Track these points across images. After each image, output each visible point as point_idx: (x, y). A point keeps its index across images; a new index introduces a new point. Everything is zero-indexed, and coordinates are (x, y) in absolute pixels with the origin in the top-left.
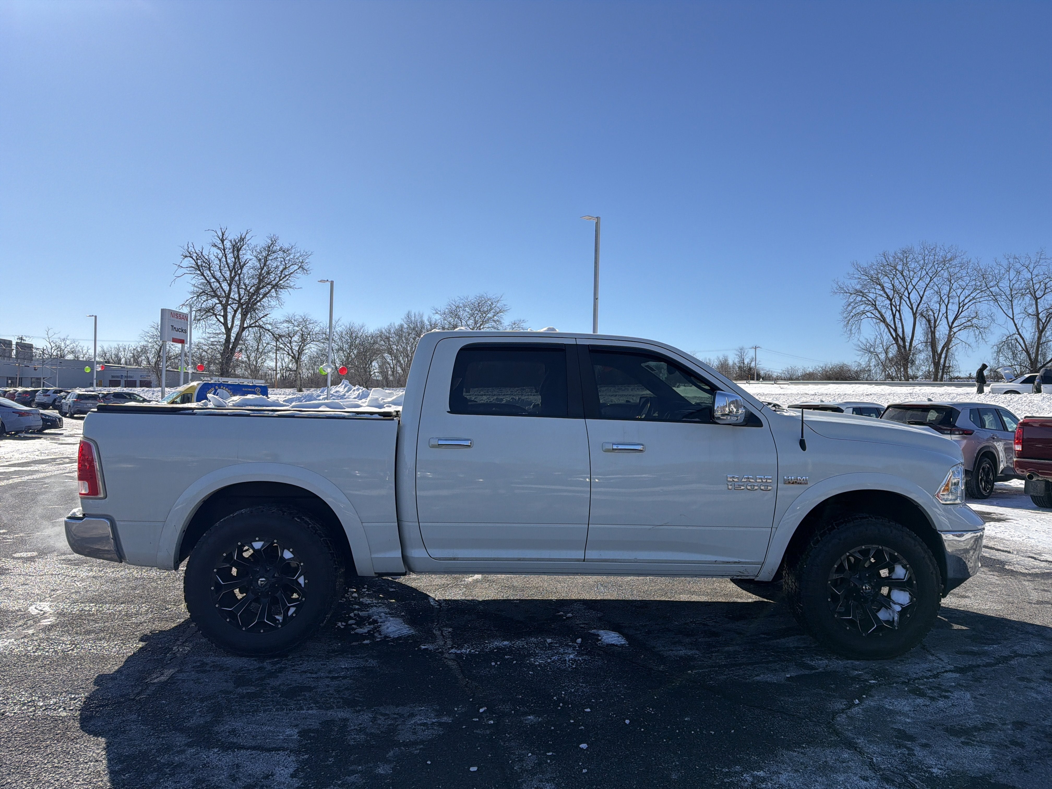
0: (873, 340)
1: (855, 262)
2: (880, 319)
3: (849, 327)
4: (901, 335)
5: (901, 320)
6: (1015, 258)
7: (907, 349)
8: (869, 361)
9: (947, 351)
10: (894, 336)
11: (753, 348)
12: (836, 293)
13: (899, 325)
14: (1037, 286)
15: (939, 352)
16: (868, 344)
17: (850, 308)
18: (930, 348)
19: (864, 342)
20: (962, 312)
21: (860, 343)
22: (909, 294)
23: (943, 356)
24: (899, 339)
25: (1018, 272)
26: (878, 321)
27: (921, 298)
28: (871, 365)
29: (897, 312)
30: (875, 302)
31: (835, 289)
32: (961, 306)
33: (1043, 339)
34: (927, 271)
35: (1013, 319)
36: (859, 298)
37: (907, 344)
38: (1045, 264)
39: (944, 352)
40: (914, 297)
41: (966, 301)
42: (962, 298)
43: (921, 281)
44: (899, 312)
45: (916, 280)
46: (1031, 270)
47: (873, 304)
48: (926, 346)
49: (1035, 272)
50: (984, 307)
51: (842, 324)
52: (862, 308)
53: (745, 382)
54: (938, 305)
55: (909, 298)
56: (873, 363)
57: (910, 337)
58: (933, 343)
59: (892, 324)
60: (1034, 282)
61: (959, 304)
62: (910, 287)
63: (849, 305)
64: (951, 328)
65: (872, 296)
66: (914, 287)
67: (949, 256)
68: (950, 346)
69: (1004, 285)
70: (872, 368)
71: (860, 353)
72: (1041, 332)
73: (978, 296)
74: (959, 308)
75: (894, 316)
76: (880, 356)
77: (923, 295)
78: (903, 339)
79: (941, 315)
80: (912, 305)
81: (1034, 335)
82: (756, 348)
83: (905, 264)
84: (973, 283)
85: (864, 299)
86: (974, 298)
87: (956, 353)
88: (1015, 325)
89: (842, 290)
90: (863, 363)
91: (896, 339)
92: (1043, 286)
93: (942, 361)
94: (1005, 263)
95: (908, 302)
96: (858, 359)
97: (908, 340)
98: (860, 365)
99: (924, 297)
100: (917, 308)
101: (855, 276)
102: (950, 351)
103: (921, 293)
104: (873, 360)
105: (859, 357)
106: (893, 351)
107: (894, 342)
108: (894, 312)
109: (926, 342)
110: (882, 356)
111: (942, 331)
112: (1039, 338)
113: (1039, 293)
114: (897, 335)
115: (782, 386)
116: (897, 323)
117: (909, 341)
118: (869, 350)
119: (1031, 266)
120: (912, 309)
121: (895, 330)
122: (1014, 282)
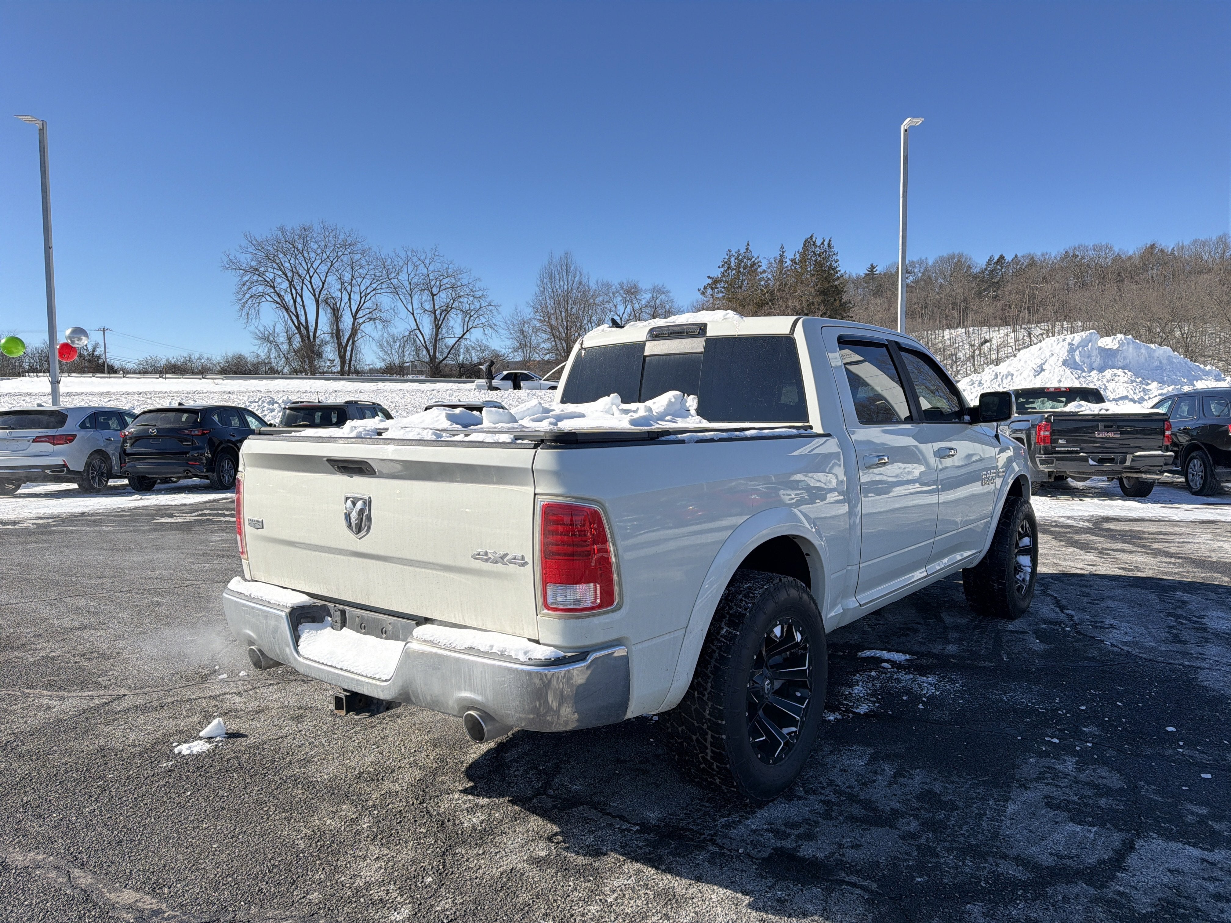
0: (272, 328)
1: (248, 234)
2: (279, 304)
3: (245, 311)
4: (304, 324)
5: (304, 306)
6: (413, 251)
7: (312, 339)
8: (269, 352)
9: (353, 344)
10: (297, 324)
11: (99, 330)
12: (227, 268)
13: (301, 312)
14: (433, 283)
15: (344, 344)
16: (266, 332)
17: (246, 288)
18: (335, 340)
19: (262, 329)
20: (364, 302)
21: (257, 331)
22: (311, 278)
23: (349, 348)
24: (302, 328)
25: (416, 267)
26: (278, 305)
27: (323, 284)
28: (272, 356)
29: (298, 296)
30: (273, 283)
31: (225, 263)
32: (364, 296)
33: (440, 336)
34: (328, 254)
35: (413, 314)
36: (256, 277)
37: (311, 334)
38: (439, 261)
39: (350, 343)
40: (316, 281)
41: (368, 291)
42: (363, 288)
43: (322, 264)
44: (301, 297)
45: (317, 263)
46: (427, 266)
47: (271, 286)
48: (332, 337)
49: (431, 268)
50: (385, 300)
51: (237, 307)
52: (261, 289)
53: (91, 375)
54: (340, 294)
55: (310, 282)
56: (274, 355)
57: (314, 326)
58: (337, 334)
59: (293, 309)
60: (431, 278)
61: (361, 294)
62: (312, 271)
63: (244, 284)
64: (355, 318)
65: (269, 276)
66: (315, 271)
67: (349, 241)
68: (356, 339)
69: (403, 277)
70: (273, 360)
71: (257, 342)
72: (438, 327)
73: (378, 287)
74: (361, 298)
75: (295, 301)
76: (281, 347)
77: (325, 281)
78: (307, 328)
79: (343, 305)
80: (314, 291)
81: (433, 331)
82: (104, 330)
83: (305, 243)
84: (372, 272)
85: (260, 279)
86: (374, 290)
87: (362, 347)
88: (415, 320)
89: (233, 265)
90: (262, 354)
91: (298, 328)
92: (438, 283)
93: (348, 354)
94: (403, 255)
95: (309, 286)
96: (255, 349)
97: (312, 329)
98: (258, 356)
99: (326, 283)
100: (319, 294)
101: (249, 250)
102: (356, 344)
103: (323, 279)
104: (273, 350)
105: (257, 347)
106: (297, 342)
107: (296, 331)
108: (294, 296)
109: (332, 333)
110: (285, 347)
111: (347, 321)
112: (437, 335)
113: (435, 291)
114: (299, 322)
115: (216, 381)
116: (298, 309)
117: (313, 331)
118: (268, 339)
119: (427, 262)
120: (314, 295)
121: (297, 317)
122: (412, 276)
